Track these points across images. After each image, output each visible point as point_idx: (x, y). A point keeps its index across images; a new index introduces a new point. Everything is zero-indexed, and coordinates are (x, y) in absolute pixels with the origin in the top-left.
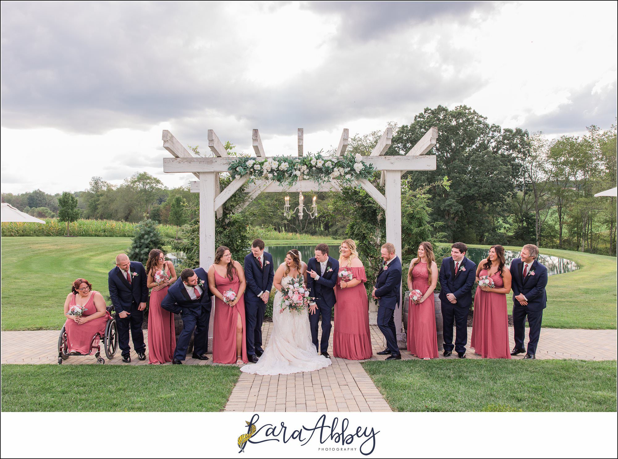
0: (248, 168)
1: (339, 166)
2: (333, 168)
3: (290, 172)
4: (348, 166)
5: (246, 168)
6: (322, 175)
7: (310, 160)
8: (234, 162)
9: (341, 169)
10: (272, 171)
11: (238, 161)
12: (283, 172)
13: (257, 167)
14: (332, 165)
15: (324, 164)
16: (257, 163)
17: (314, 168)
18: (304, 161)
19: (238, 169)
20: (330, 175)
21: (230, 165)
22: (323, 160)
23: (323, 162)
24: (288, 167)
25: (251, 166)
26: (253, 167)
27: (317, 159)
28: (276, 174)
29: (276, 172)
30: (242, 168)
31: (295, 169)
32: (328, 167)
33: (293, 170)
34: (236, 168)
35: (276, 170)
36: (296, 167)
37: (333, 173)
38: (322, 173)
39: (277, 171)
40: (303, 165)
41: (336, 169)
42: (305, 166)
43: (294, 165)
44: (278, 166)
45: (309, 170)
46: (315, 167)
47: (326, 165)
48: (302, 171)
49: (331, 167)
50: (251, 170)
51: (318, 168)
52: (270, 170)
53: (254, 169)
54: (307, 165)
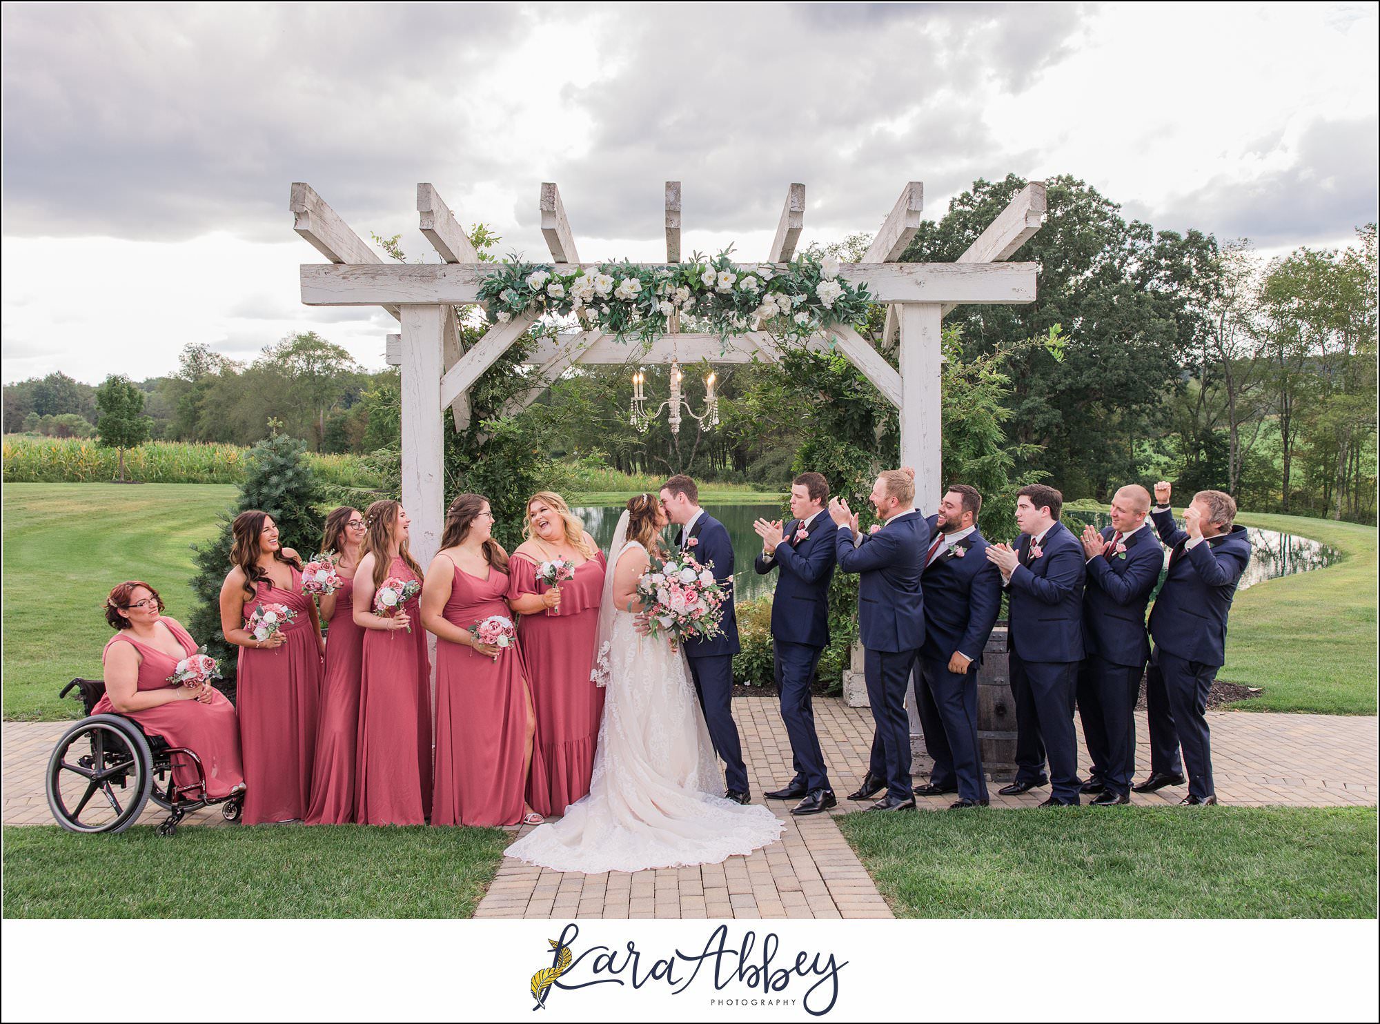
0: (531, 292)
1: (779, 289)
2: (761, 295)
3: (646, 303)
4: (802, 289)
5: (525, 292)
6: (731, 314)
7: (700, 273)
8: (492, 277)
9: (784, 299)
10: (596, 302)
11: (504, 275)
12: (627, 303)
13: (556, 290)
14: (759, 286)
15: (735, 285)
16: (557, 279)
17: (710, 295)
18: (682, 274)
19: (503, 296)
20: (753, 314)
21: (483, 286)
22: (733, 272)
23: (733, 278)
24: (640, 289)
25: (538, 288)
26: (543, 291)
27: (717, 271)
28: (606, 310)
29: (607, 303)
30: (515, 292)
31: (659, 297)
32: (749, 292)
33: (654, 300)
34: (499, 292)
35: (606, 298)
36: (660, 292)
37: (762, 308)
38: (731, 306)
39: (611, 300)
40: (681, 286)
41: (768, 298)
42: (687, 288)
43: (656, 286)
44: (614, 288)
45: (698, 300)
46: (713, 291)
47: (743, 286)
48: (677, 301)
49: (757, 291)
50: (541, 298)
51: (720, 296)
52: (590, 300)
53: (547, 297)
54: (690, 286)
